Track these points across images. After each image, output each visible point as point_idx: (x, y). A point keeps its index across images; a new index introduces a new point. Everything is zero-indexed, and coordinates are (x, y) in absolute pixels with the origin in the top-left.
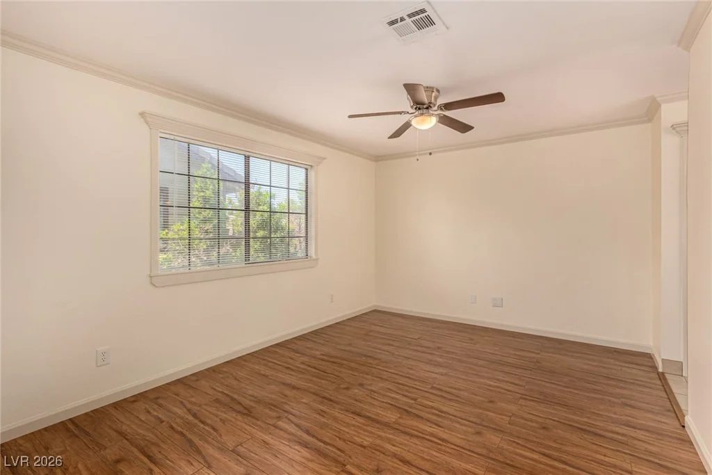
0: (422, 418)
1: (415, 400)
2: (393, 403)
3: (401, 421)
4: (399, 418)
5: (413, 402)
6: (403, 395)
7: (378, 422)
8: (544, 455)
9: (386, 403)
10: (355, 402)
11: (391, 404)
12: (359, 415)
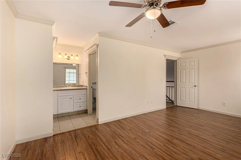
0: (164, 139)
1: (164, 145)
2: (174, 146)
3: (172, 139)
4: (172, 140)
5: (166, 145)
6: (169, 148)
7: (180, 140)
8: (139, 126)
9: (178, 147)
10: (193, 150)
11: (175, 145)
12: (188, 144)
